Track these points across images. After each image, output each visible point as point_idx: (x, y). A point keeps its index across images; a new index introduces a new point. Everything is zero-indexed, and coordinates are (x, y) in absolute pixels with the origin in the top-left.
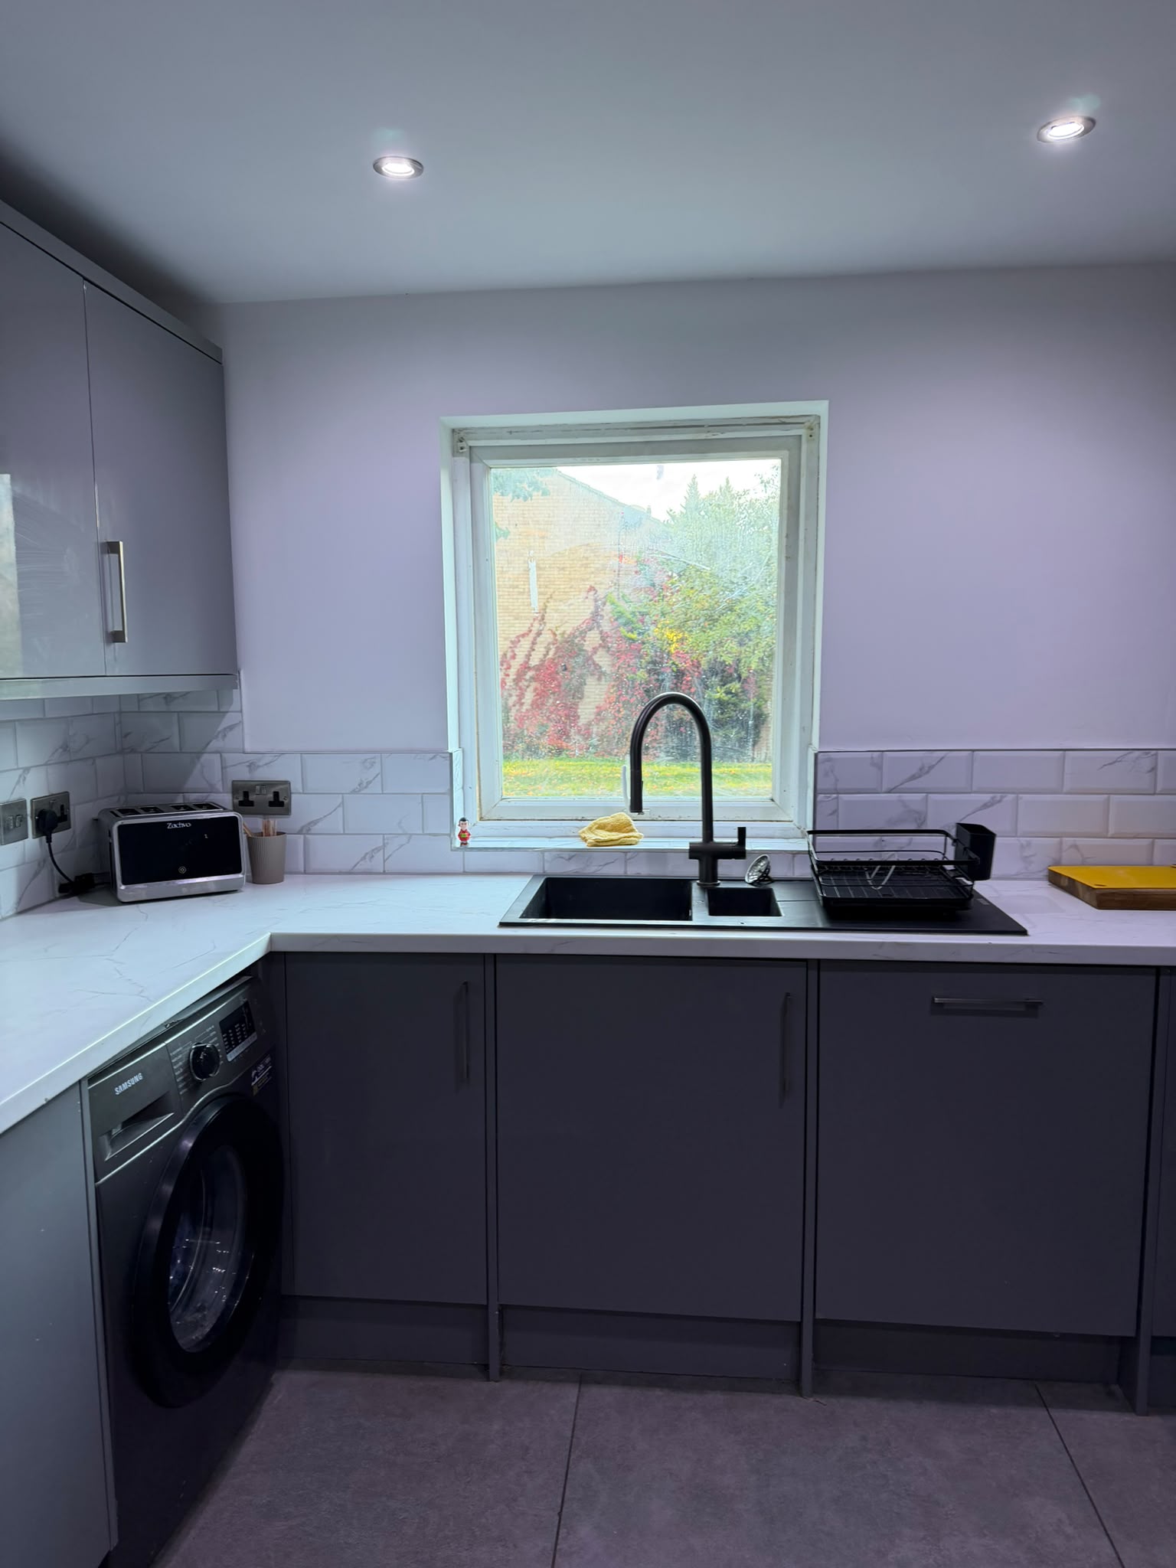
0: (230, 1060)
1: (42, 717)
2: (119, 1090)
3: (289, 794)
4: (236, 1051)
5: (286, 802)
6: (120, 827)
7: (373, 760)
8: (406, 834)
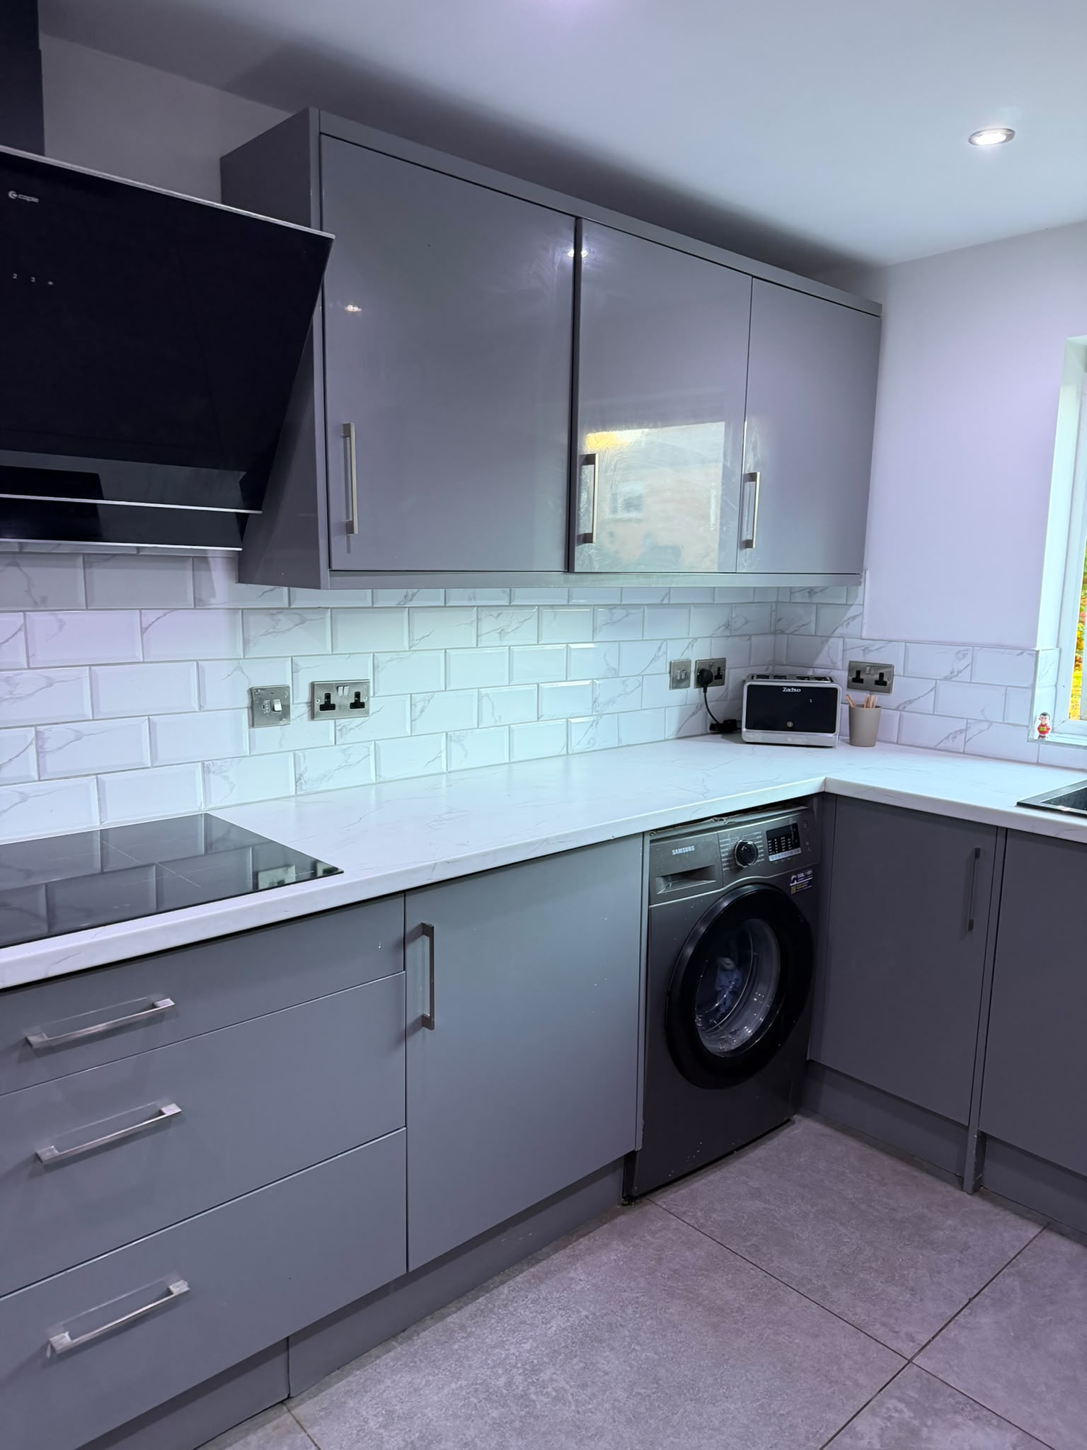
0: (771, 860)
1: (711, 602)
2: (675, 852)
3: (891, 675)
4: (779, 856)
5: (888, 683)
6: (749, 686)
7: (966, 652)
8: (987, 721)
